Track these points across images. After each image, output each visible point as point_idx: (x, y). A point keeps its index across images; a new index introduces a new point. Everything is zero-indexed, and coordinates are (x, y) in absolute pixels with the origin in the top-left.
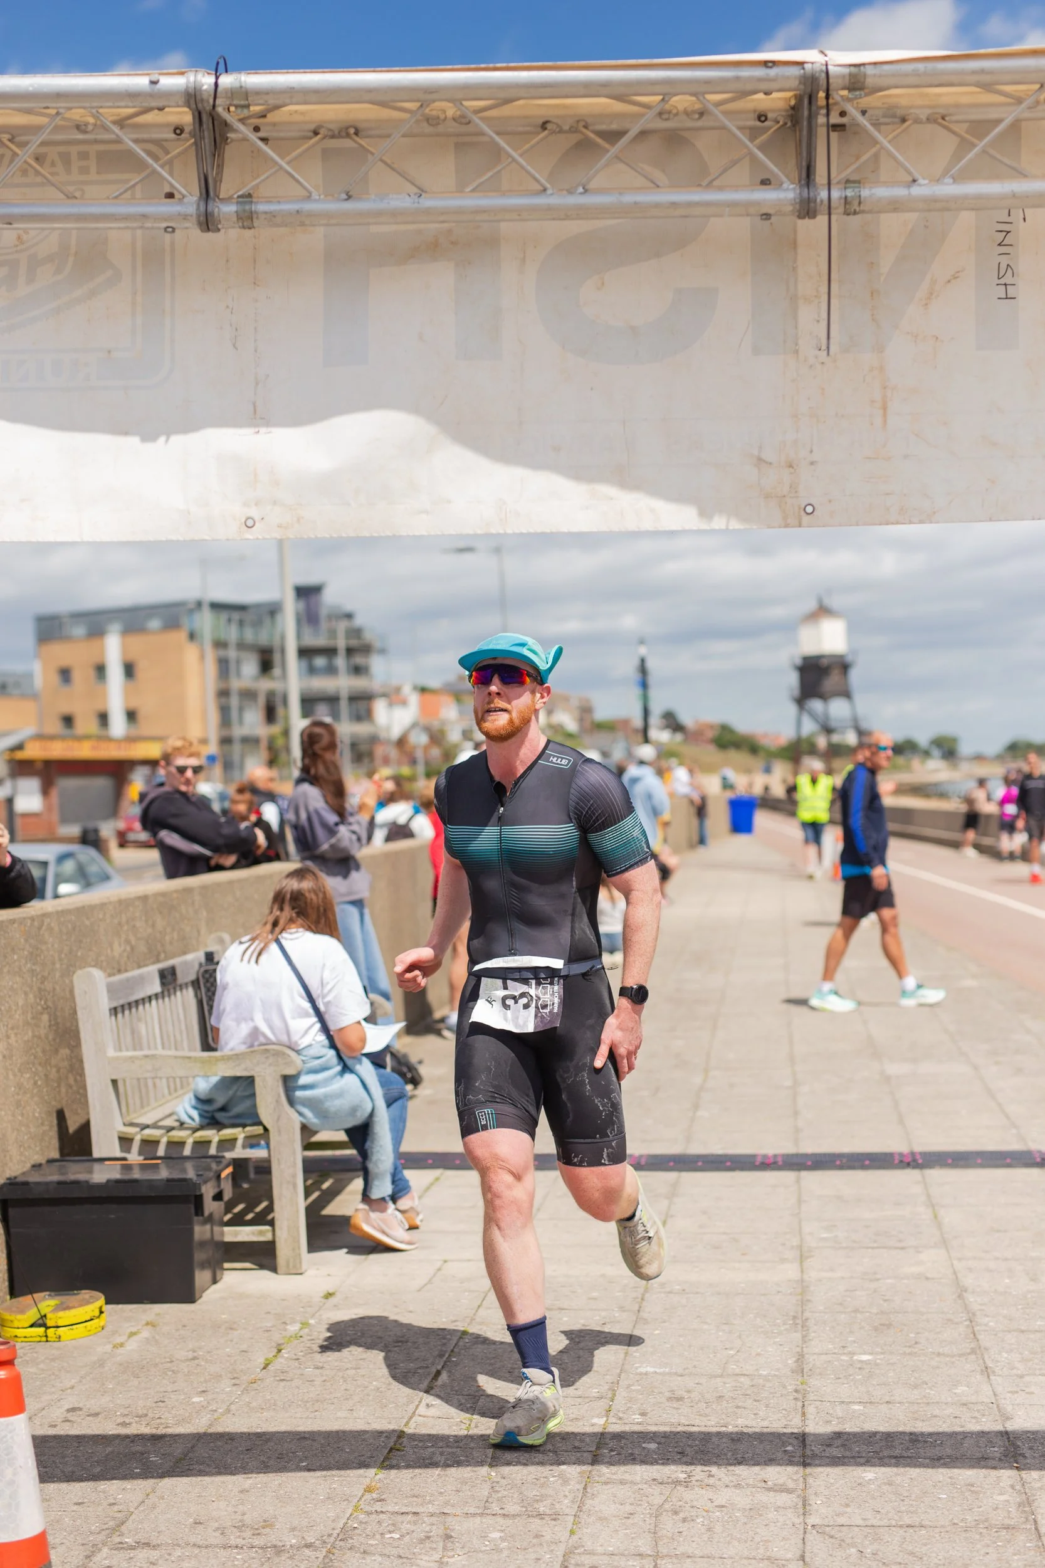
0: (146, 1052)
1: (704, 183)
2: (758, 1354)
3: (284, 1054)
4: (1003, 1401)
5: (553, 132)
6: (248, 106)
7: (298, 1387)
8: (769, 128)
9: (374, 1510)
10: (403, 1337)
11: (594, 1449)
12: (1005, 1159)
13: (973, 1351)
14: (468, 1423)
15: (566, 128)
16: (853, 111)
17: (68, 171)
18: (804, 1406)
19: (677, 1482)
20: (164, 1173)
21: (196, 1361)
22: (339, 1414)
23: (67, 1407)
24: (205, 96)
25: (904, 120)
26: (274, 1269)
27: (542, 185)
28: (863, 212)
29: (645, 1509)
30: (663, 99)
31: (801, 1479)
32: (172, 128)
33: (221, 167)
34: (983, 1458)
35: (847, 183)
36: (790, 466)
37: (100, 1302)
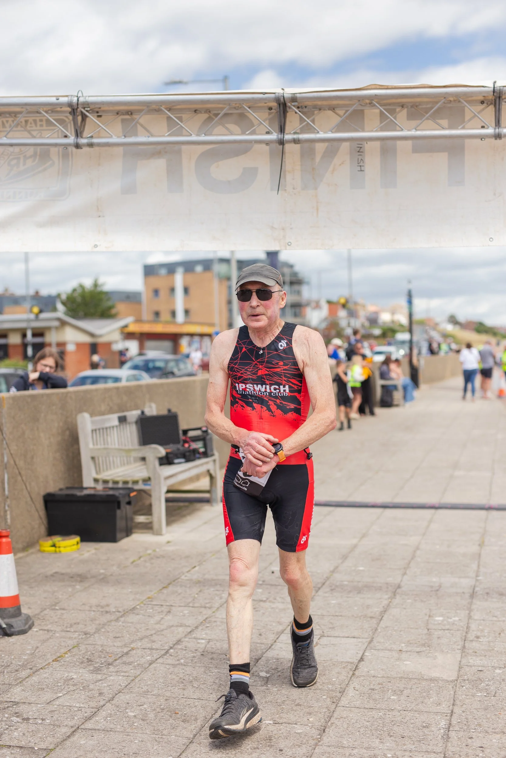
1: (247, 133)
3: (157, 449)
5: (198, 113)
6: (89, 107)
9: (147, 603)
15: (203, 111)
17: (36, 126)
19: (262, 601)
20: (109, 493)
23: (54, 571)
24: (74, 104)
25: (320, 110)
26: (154, 534)
27: (190, 133)
28: (302, 143)
33: (84, 126)
35: (295, 133)
36: (283, 229)
37: (78, 539)
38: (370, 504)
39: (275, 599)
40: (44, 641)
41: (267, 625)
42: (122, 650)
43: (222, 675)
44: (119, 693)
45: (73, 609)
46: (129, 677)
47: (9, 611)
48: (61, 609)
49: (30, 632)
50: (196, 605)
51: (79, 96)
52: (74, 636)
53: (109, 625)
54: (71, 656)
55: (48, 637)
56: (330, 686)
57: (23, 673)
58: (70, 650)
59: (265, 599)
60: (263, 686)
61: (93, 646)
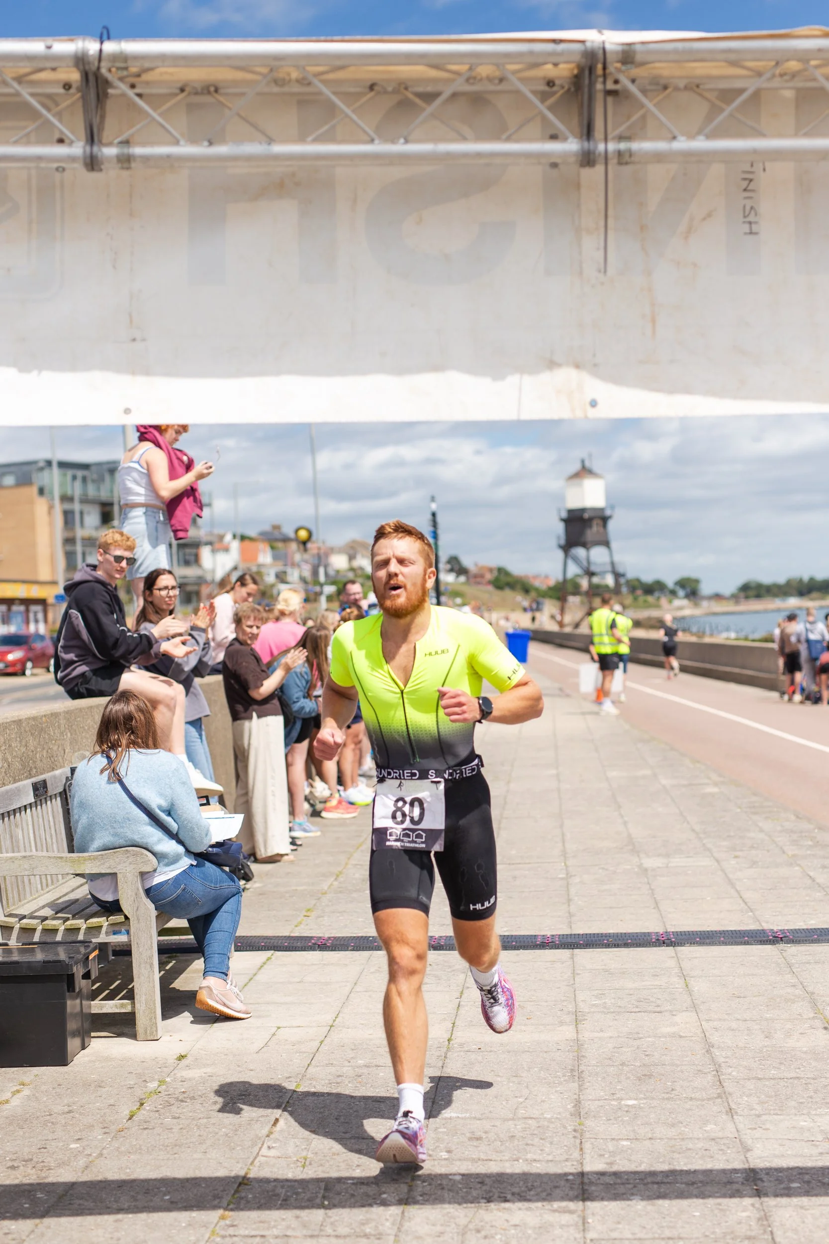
0: (23, 854)
1: (504, 137)
2: (543, 1101)
3: (142, 854)
4: (745, 1136)
5: (379, 93)
6: (126, 68)
7: (159, 1135)
8: (555, 93)
9: (227, 1234)
10: (246, 1091)
11: (409, 1181)
12: (744, 937)
13: (719, 1096)
14: (303, 1161)
15: (390, 89)
16: (625, 81)
18: (581, 1142)
20: (39, 956)
21: (71, 1114)
22: (195, 1156)
24: (92, 62)
25: (665, 88)
26: (134, 1036)
27: (369, 137)
28: (633, 163)
29: (453, 1229)
30: (470, 69)
32: (61, 85)
33: (103, 117)
34: (728, 1182)
51: (102, 40)
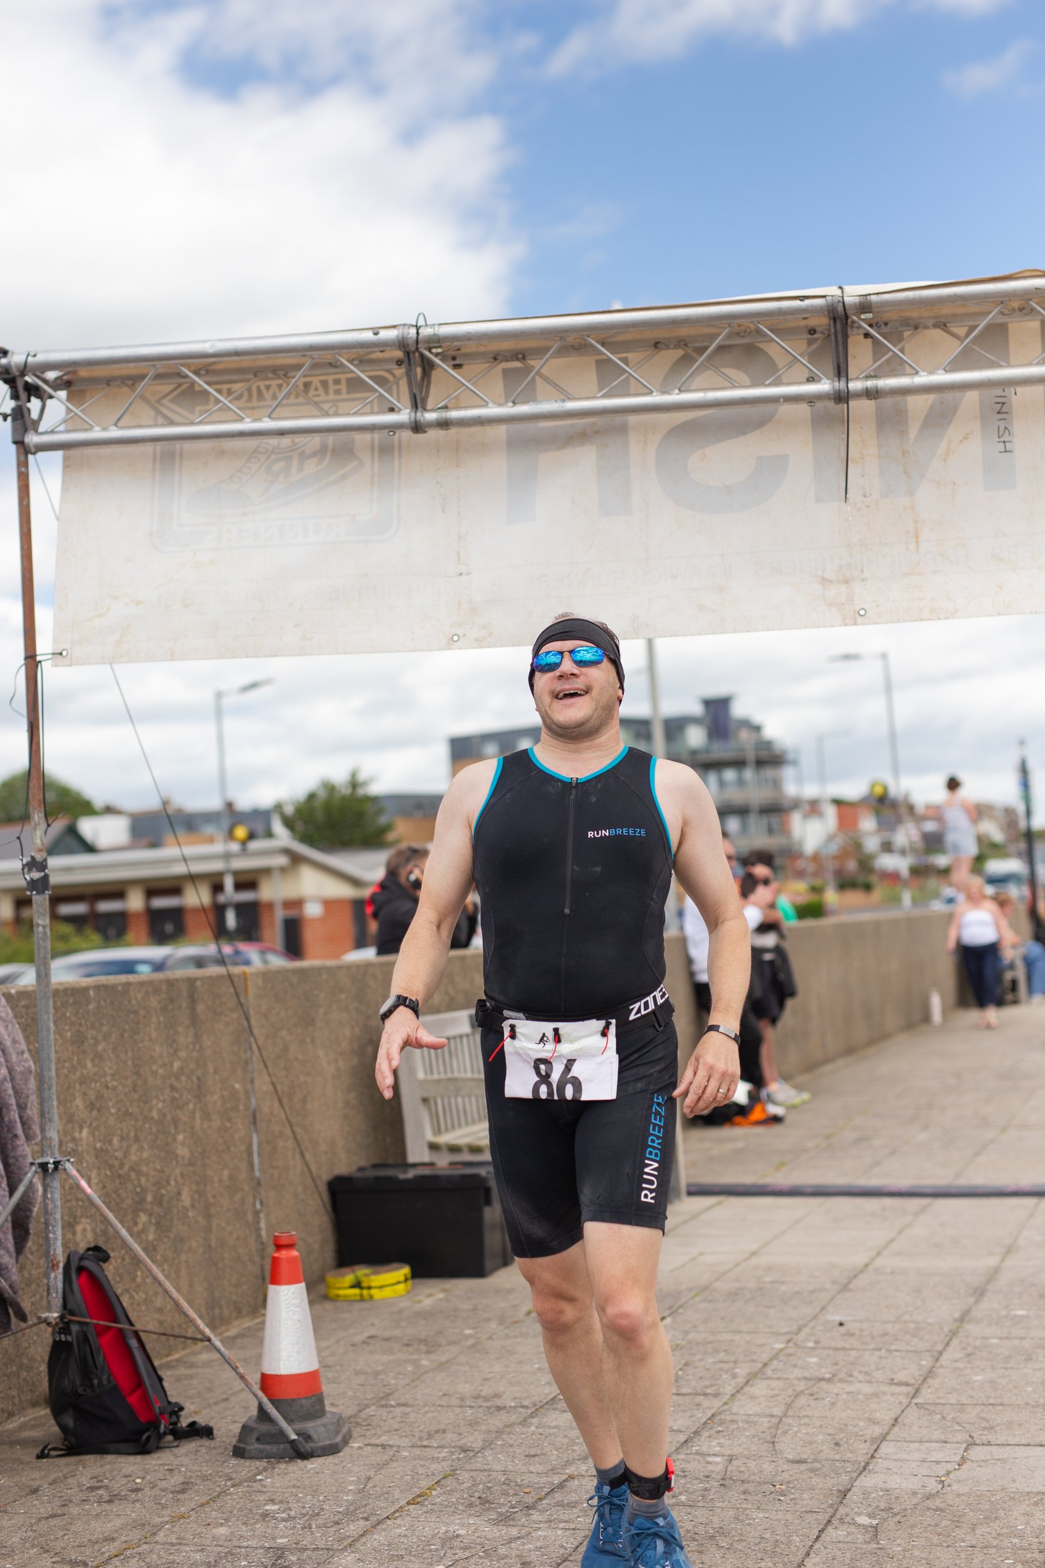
1: (767, 383)
2: (933, 1310)
5: (663, 349)
6: (440, 347)
8: (817, 339)
11: (766, 1360)
15: (672, 345)
16: (866, 327)
17: (327, 393)
18: (950, 1340)
19: (822, 1380)
21: (475, 1311)
23: (367, 1334)
24: (410, 342)
25: (916, 328)
27: (649, 389)
28: (881, 397)
31: (922, 1379)
32: (393, 361)
33: (428, 386)
35: (868, 377)
36: (846, 582)
37: (406, 1270)
38: (1009, 1189)
39: (851, 1375)
40: (380, 1467)
41: (845, 1425)
42: (550, 1480)
43: (776, 1523)
44: (564, 1561)
45: (426, 1405)
46: (578, 1532)
47: (302, 1406)
48: (399, 1405)
49: (346, 1451)
50: (684, 1391)
51: (419, 325)
52: (441, 1455)
53: (509, 1433)
54: (444, 1493)
55: (386, 1458)
56: (1016, 1541)
57: (352, 1527)
58: (439, 1481)
59: (828, 1376)
60: (869, 1542)
61: (486, 1474)
